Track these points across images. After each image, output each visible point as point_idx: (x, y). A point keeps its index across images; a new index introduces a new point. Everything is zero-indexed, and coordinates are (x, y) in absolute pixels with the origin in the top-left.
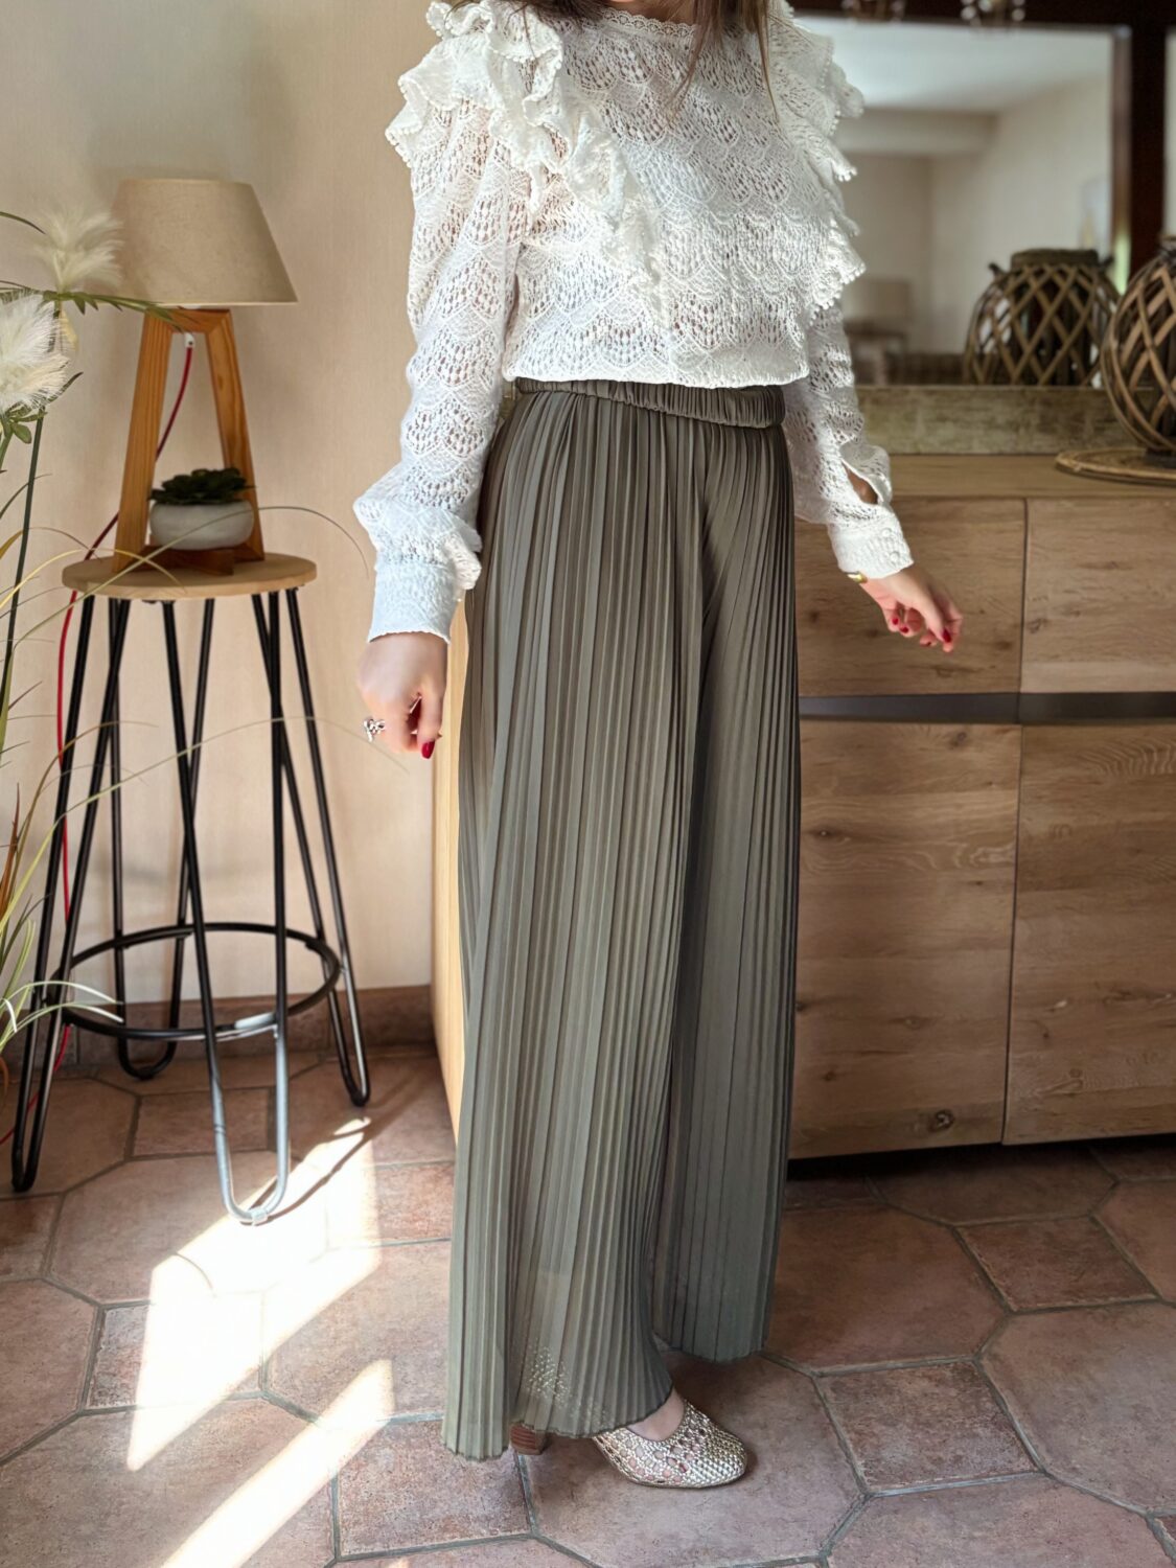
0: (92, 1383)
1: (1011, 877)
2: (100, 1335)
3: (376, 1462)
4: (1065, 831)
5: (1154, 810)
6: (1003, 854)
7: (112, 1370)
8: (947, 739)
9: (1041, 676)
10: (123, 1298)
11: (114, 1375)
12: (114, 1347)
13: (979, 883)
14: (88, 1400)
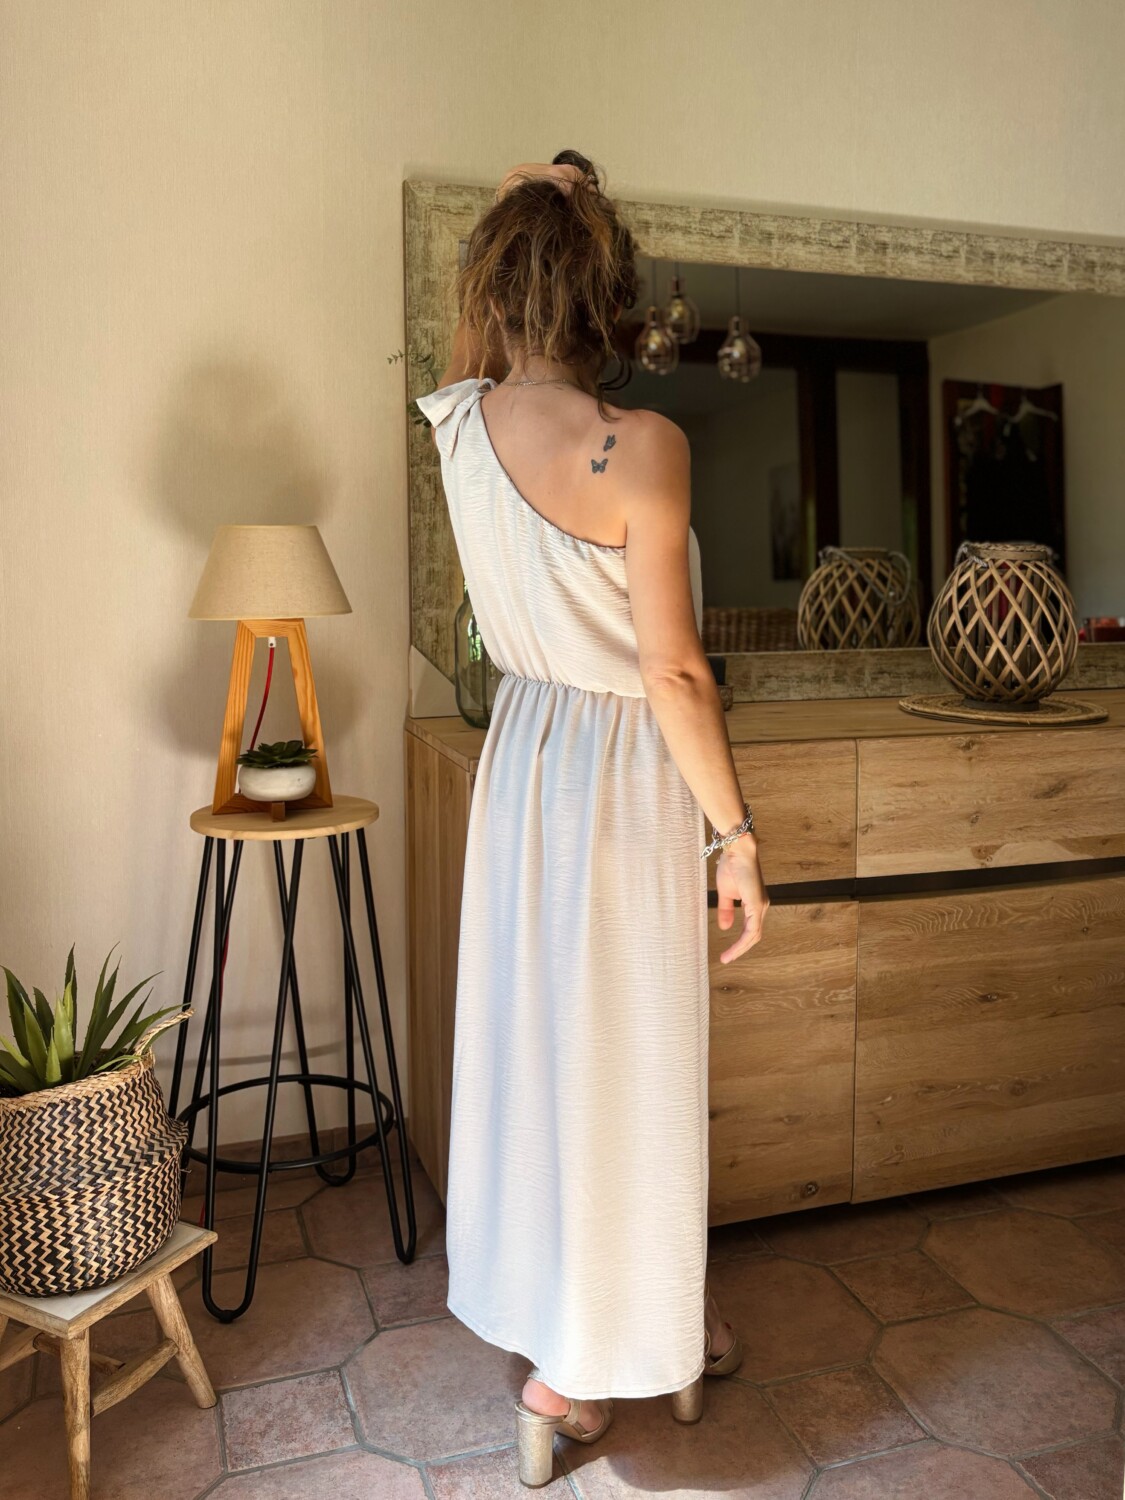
0: (227, 1451)
1: (853, 1010)
2: (222, 1415)
3: (461, 1487)
4: (888, 975)
5: (946, 956)
6: (847, 994)
7: (240, 1440)
8: (808, 915)
9: (869, 866)
10: (230, 1384)
11: (243, 1444)
12: (236, 1423)
13: (832, 1016)
14: (229, 1467)
